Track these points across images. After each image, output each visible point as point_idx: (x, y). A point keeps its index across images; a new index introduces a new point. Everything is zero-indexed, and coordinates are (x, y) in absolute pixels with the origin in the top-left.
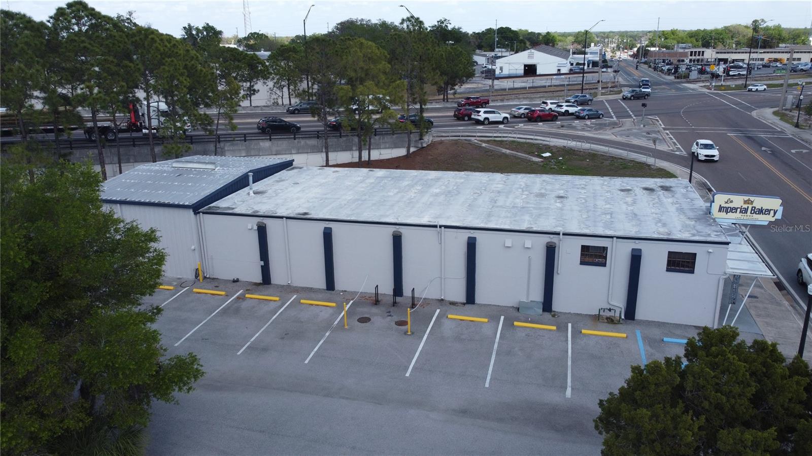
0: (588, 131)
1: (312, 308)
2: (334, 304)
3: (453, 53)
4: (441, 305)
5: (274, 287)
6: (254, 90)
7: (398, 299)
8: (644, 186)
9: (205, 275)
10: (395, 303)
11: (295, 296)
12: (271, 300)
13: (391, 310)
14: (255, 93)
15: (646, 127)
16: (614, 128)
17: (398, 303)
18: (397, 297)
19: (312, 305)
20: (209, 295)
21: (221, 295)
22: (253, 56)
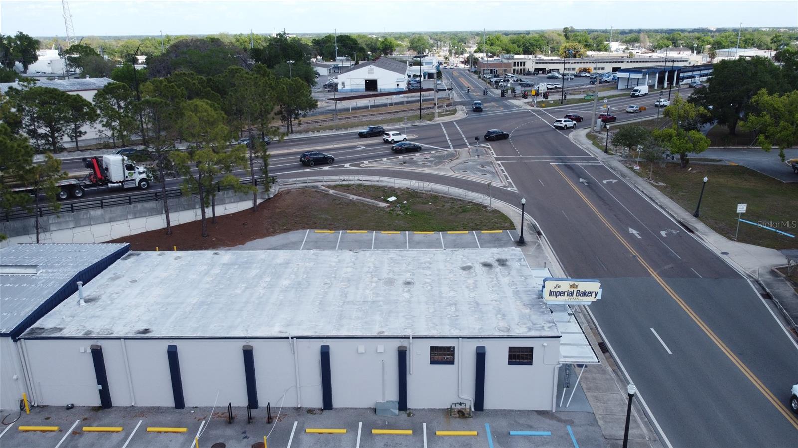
0: (428, 166)
1: (162, 436)
2: (184, 429)
3: (294, 85)
4: (299, 415)
5: (116, 410)
6: (81, 132)
7: (254, 412)
8: (483, 260)
9: (33, 404)
10: (250, 419)
11: (141, 421)
12: (113, 432)
13: (247, 429)
14: (82, 135)
15: (480, 157)
16: (452, 160)
17: (254, 417)
18: (251, 410)
19: (160, 432)
20: (38, 432)
21: (54, 431)
22: (76, 98)
